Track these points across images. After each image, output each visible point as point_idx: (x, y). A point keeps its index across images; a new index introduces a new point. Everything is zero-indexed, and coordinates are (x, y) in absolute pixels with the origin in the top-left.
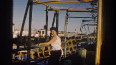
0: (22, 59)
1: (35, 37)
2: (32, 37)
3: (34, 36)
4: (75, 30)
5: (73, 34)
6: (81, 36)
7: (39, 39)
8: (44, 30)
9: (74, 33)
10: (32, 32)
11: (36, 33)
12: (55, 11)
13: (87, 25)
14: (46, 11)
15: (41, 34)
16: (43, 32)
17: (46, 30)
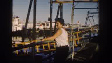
0: (27, 52)
1: (40, 29)
2: (37, 29)
3: (38, 28)
4: (79, 22)
5: (76, 26)
6: (85, 28)
7: (43, 32)
8: (49, 22)
9: (78, 25)
10: (37, 24)
11: (41, 25)
12: (59, 3)
13: (92, 17)
14: (50, 3)
15: (46, 26)
16: (48, 25)
17: (50, 22)
